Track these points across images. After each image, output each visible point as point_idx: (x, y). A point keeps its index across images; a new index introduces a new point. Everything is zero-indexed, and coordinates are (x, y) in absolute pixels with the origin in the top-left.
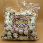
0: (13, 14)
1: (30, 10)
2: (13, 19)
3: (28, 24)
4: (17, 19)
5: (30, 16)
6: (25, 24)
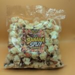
0: (23, 28)
1: (49, 21)
2: (22, 36)
3: (45, 42)
4: (28, 36)
5: (50, 29)
6: (41, 43)
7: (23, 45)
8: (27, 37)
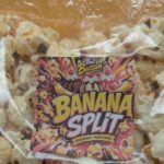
7: (38, 126)
8: (53, 93)
